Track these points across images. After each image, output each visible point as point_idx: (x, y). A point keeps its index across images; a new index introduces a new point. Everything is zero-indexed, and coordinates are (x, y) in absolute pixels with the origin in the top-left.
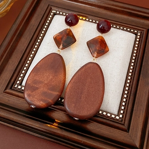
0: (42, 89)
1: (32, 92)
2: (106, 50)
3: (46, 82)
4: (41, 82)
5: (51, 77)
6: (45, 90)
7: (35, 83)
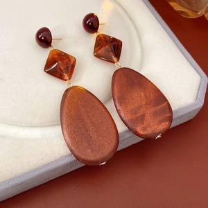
0: (148, 112)
1: (143, 123)
2: (72, 61)
3: (144, 103)
4: (139, 108)
5: (142, 94)
6: (152, 110)
7: (135, 113)
